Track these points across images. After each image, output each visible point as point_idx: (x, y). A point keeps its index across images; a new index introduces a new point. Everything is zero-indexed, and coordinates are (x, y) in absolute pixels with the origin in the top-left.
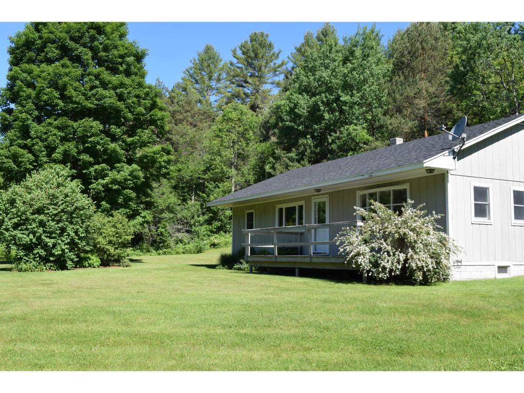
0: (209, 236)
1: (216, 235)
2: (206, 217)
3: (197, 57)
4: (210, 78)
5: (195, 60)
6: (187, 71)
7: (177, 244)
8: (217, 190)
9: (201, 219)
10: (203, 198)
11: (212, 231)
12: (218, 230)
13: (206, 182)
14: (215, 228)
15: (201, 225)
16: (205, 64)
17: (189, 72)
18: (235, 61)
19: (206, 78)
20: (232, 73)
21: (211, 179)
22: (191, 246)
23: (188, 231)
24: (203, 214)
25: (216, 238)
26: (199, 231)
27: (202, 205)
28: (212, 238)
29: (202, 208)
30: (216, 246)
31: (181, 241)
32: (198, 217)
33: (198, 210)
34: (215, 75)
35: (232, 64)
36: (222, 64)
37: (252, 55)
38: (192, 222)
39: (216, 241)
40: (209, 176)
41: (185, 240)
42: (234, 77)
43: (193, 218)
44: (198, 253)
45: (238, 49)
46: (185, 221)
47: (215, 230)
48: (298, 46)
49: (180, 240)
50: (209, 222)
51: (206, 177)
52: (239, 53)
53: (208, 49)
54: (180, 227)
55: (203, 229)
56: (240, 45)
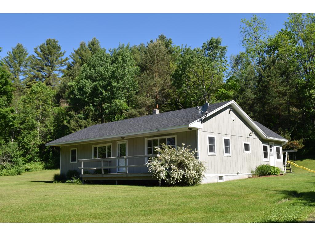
0: (23, 164)
1: (29, 164)
2: (22, 152)
3: (11, 51)
4: (20, 65)
5: (10, 53)
6: (5, 59)
7: (2, 169)
8: (29, 135)
9: (18, 153)
10: (19, 140)
11: (25, 161)
12: (30, 160)
13: (22, 130)
14: (28, 159)
15: (20, 157)
16: (17, 56)
17: (5, 60)
18: (36, 55)
19: (17, 65)
20: (34, 63)
21: (25, 128)
22: (13, 170)
23: (10, 162)
24: (20, 150)
25: (28, 165)
26: (19, 161)
27: (19, 145)
28: (26, 165)
29: (19, 147)
30: (29, 171)
31: (5, 167)
32: (17, 152)
33: (16, 148)
34: (23, 63)
35: (34, 57)
36: (27, 57)
37: (47, 52)
38: (13, 155)
39: (29, 167)
40: (23, 126)
41: (8, 167)
42: (35, 65)
43: (13, 152)
44: (18, 175)
45: (38, 48)
46: (8, 155)
47: (28, 160)
48: (76, 49)
49: (4, 167)
50: (24, 155)
51: (22, 127)
52: (39, 50)
53: (19, 47)
54: (5, 158)
55: (20, 160)
56: (40, 45)
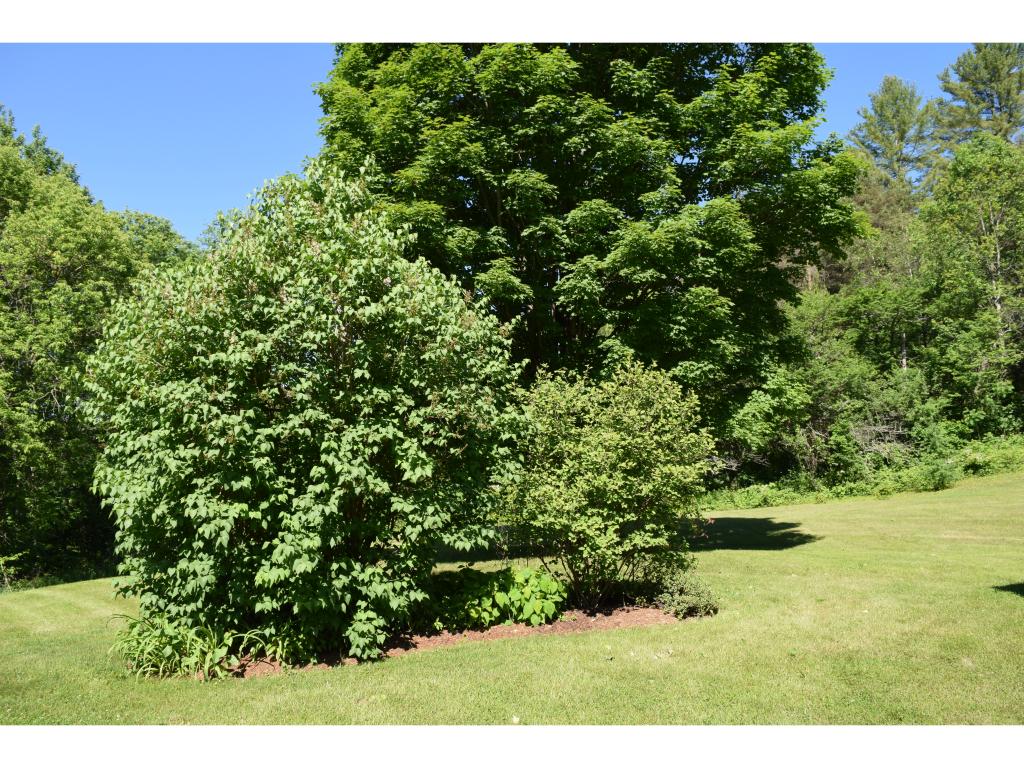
0: (955, 445)
1: (976, 443)
2: (943, 401)
3: (868, 106)
4: (902, 138)
5: (866, 111)
6: (854, 134)
7: (877, 468)
8: (965, 335)
9: (933, 406)
10: (930, 357)
11: (962, 435)
12: (980, 431)
13: (933, 321)
14: (970, 427)
15: (936, 420)
16: (889, 113)
17: (857, 135)
18: (948, 97)
19: (894, 136)
20: (946, 120)
21: (947, 313)
22: (916, 472)
23: (901, 438)
24: (935, 395)
25: (976, 450)
26: (934, 434)
27: (929, 376)
28: (967, 450)
29: (930, 383)
30: (982, 471)
31: (887, 462)
32: (924, 402)
33: (921, 389)
34: (911, 132)
35: (941, 103)
36: (920, 108)
37: (985, 74)
38: (910, 415)
39: (979, 458)
40: (938, 306)
41: (896, 460)
42: (951, 125)
43: (911, 405)
44: (936, 489)
45: (951, 72)
46: (893, 414)
47: (972, 431)
49: (885, 460)
50: (954, 412)
51: (931, 309)
52: (955, 80)
53: (889, 86)
54: (881, 428)
55: (941, 431)
56: (954, 63)
